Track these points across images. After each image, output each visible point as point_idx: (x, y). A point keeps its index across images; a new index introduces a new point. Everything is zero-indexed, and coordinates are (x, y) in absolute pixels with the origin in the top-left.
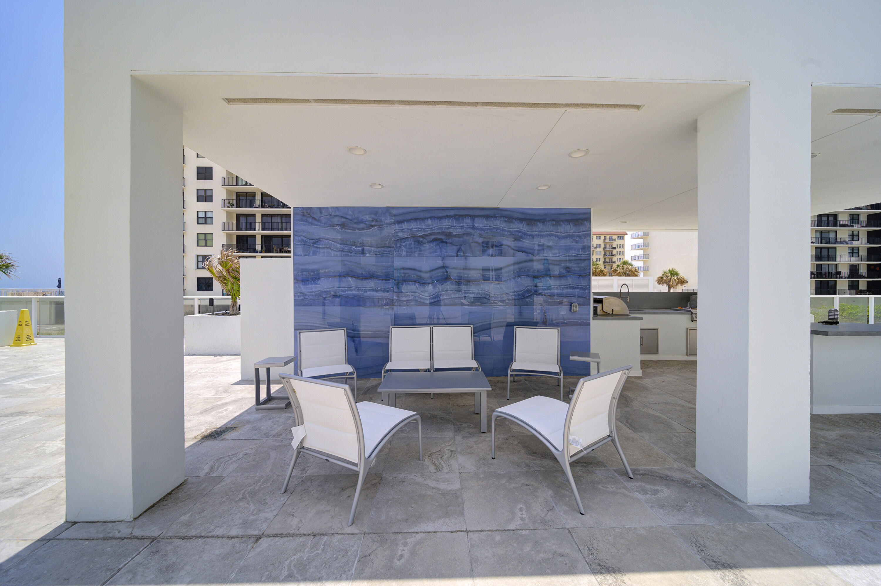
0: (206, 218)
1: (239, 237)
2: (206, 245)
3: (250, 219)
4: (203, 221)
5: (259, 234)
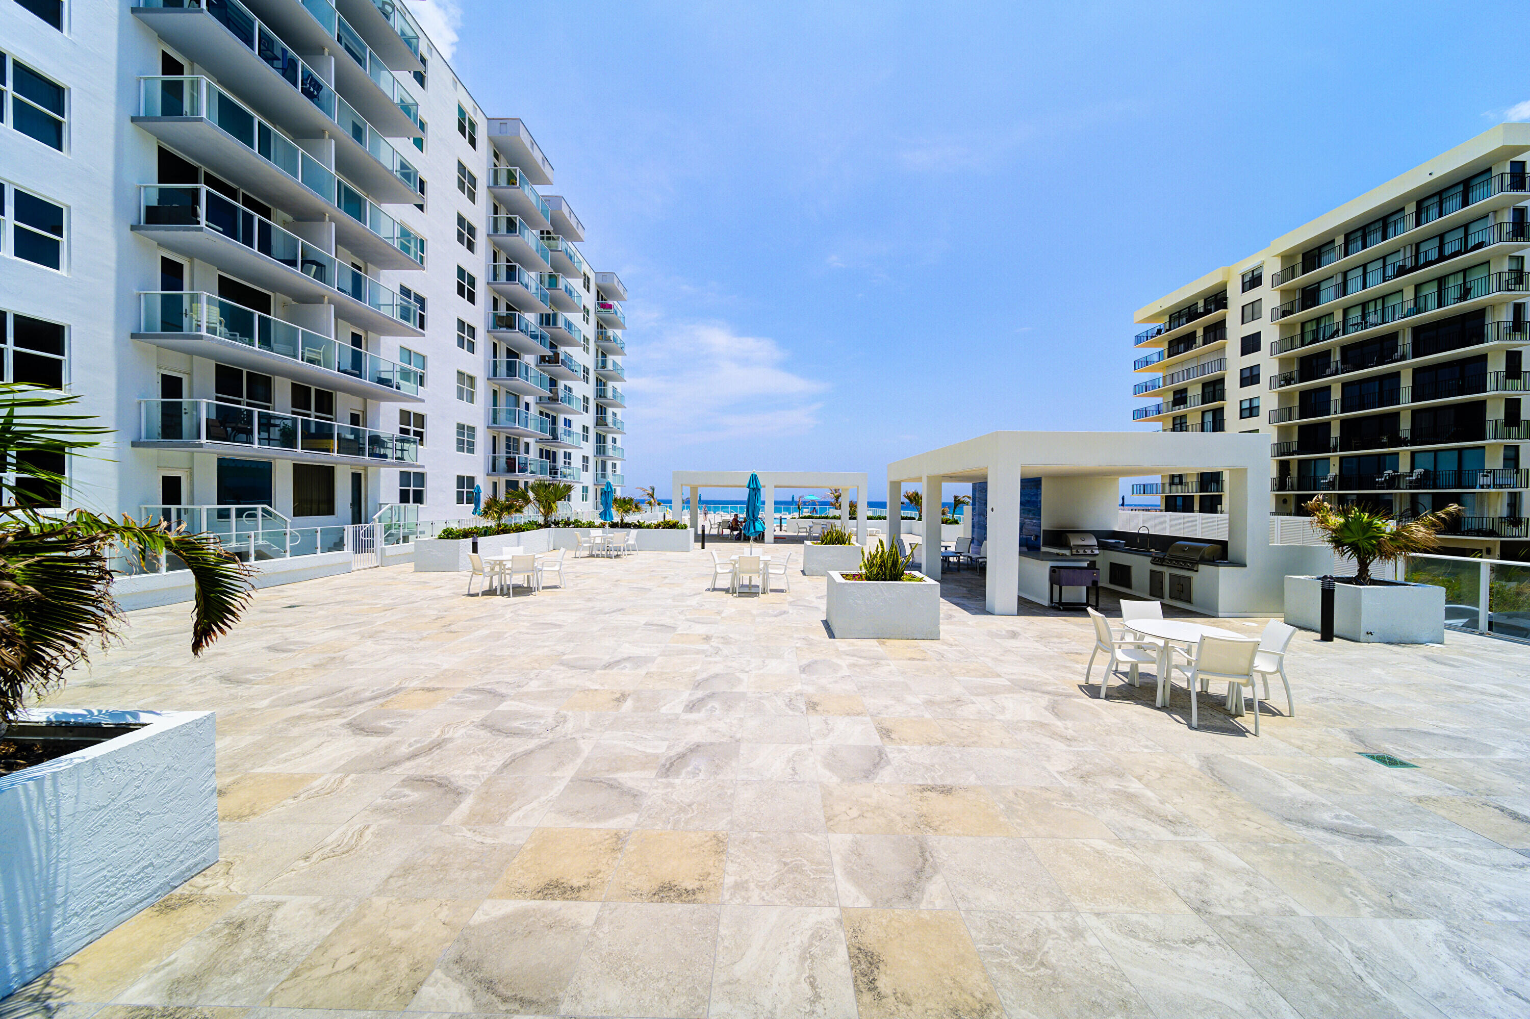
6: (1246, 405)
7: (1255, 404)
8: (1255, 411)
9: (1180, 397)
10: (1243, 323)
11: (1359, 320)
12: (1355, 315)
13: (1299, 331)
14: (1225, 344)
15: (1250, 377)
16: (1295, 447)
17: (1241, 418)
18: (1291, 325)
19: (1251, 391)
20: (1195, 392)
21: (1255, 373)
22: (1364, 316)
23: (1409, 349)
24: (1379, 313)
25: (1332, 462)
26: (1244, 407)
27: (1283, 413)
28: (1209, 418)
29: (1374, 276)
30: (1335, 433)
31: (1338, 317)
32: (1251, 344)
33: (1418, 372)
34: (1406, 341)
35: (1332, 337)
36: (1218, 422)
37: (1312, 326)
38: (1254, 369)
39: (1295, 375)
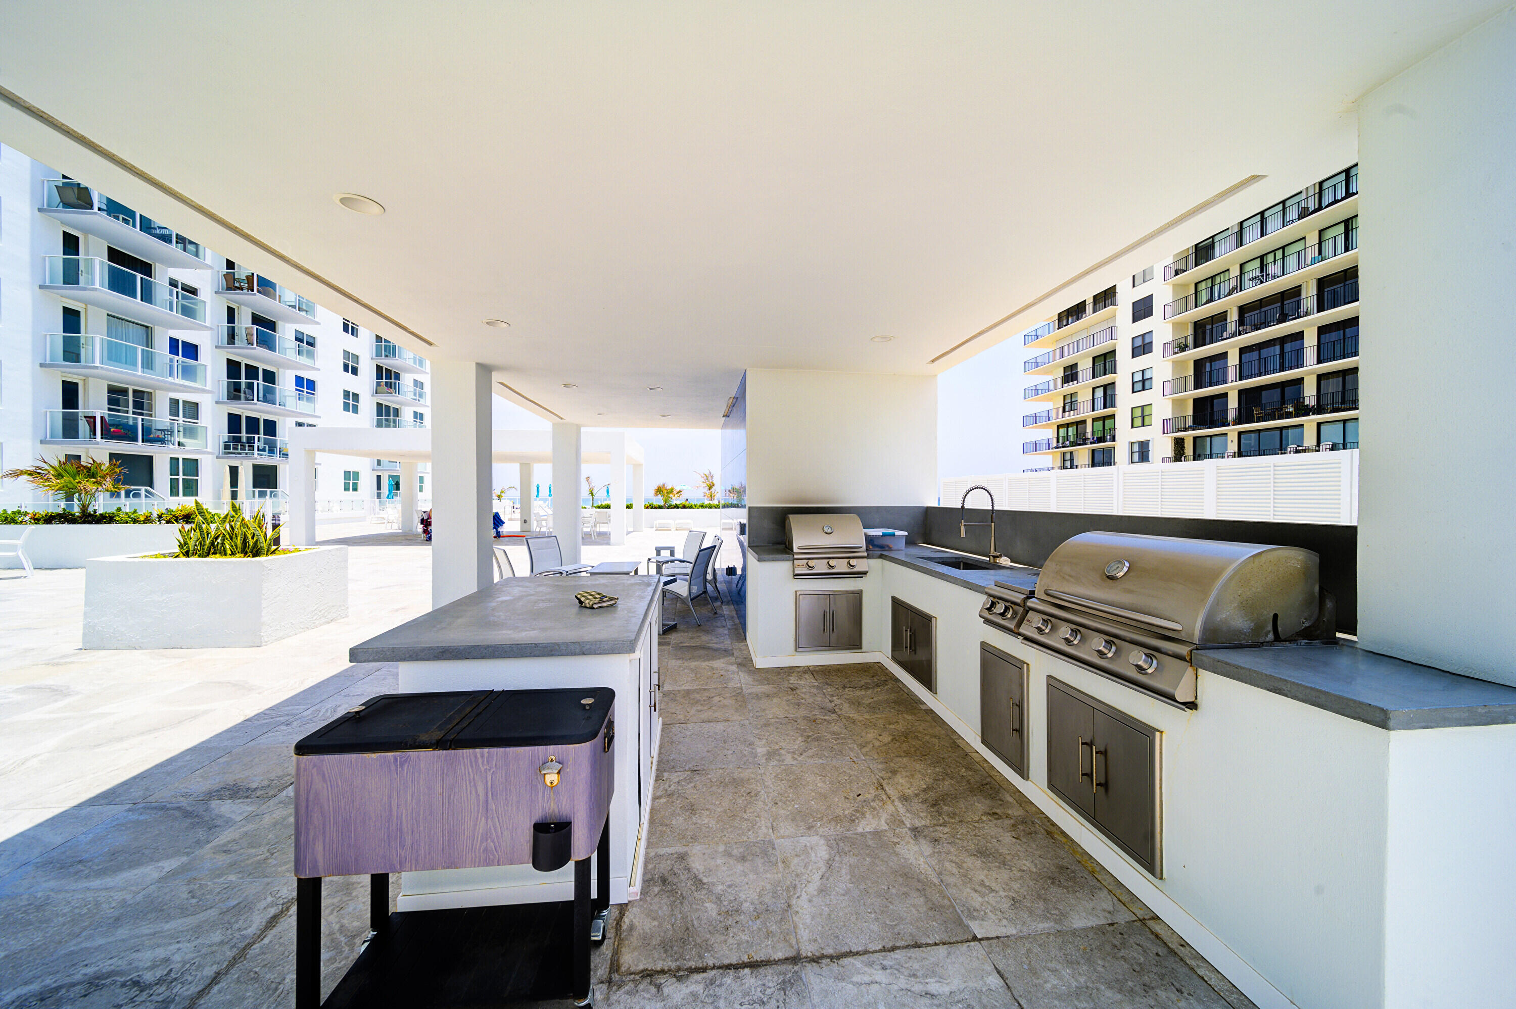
0: (1143, 381)
1: (1198, 402)
2: (1143, 425)
3: (1217, 365)
4: (1138, 386)
5: (1232, 388)
6: (1138, 377)
7: (1147, 376)
8: (1147, 384)
9: (1070, 374)
10: (1134, 286)
11: (1257, 273)
12: (1253, 269)
13: (1192, 291)
14: (1115, 311)
15: (1142, 347)
16: (1190, 422)
17: (1133, 392)
18: (1184, 286)
19: (1143, 361)
20: (1085, 366)
21: (1147, 341)
22: (1263, 267)
23: (1313, 303)
24: (1279, 263)
25: (1229, 438)
26: (1135, 380)
27: (1177, 385)
28: (1100, 393)
29: (1273, 223)
30: (1233, 403)
31: (1235, 271)
32: (1142, 309)
33: (1323, 330)
34: (1310, 293)
35: (1230, 294)
36: (1108, 398)
37: (1206, 285)
38: (1147, 336)
39: (1190, 341)
